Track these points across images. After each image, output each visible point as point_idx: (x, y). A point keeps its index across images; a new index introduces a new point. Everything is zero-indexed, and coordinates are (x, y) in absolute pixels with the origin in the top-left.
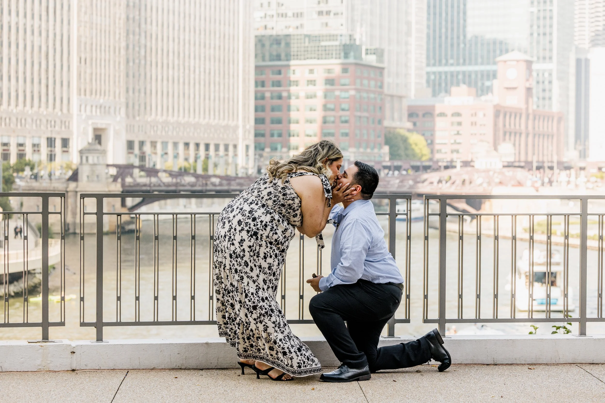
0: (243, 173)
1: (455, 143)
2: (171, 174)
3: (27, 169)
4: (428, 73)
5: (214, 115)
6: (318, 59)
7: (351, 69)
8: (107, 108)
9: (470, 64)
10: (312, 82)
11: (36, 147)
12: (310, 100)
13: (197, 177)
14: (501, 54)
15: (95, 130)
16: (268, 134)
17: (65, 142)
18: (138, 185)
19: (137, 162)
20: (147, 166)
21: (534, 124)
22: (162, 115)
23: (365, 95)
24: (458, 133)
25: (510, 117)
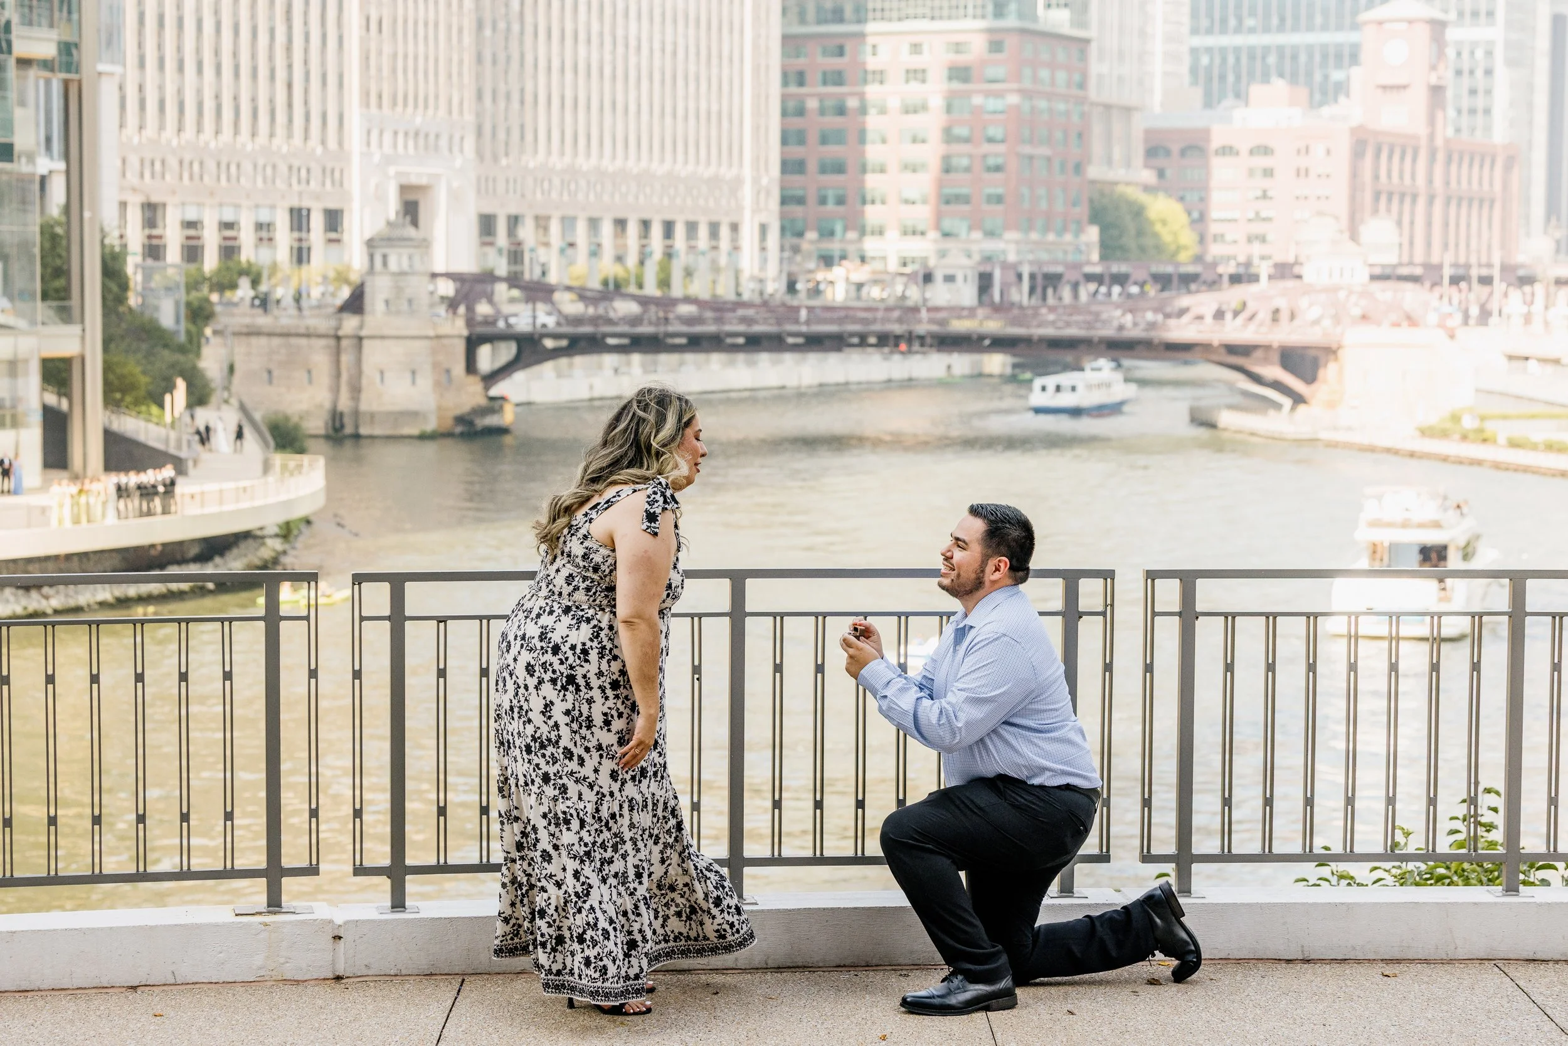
0: (753, 291)
1: (1258, 218)
2: (582, 295)
3: (244, 283)
4: (1194, 52)
5: (686, 153)
6: (933, 18)
7: (1011, 42)
8: (432, 137)
9: (1295, 29)
10: (917, 74)
11: (264, 229)
12: (912, 117)
13: (645, 301)
14: (1371, 4)
15: (404, 189)
16: (812, 199)
17: (333, 220)
19: (502, 268)
20: (527, 276)
21: (1447, 173)
22: (562, 153)
23: (1042, 104)
24: (1265, 196)
25: (1390, 157)
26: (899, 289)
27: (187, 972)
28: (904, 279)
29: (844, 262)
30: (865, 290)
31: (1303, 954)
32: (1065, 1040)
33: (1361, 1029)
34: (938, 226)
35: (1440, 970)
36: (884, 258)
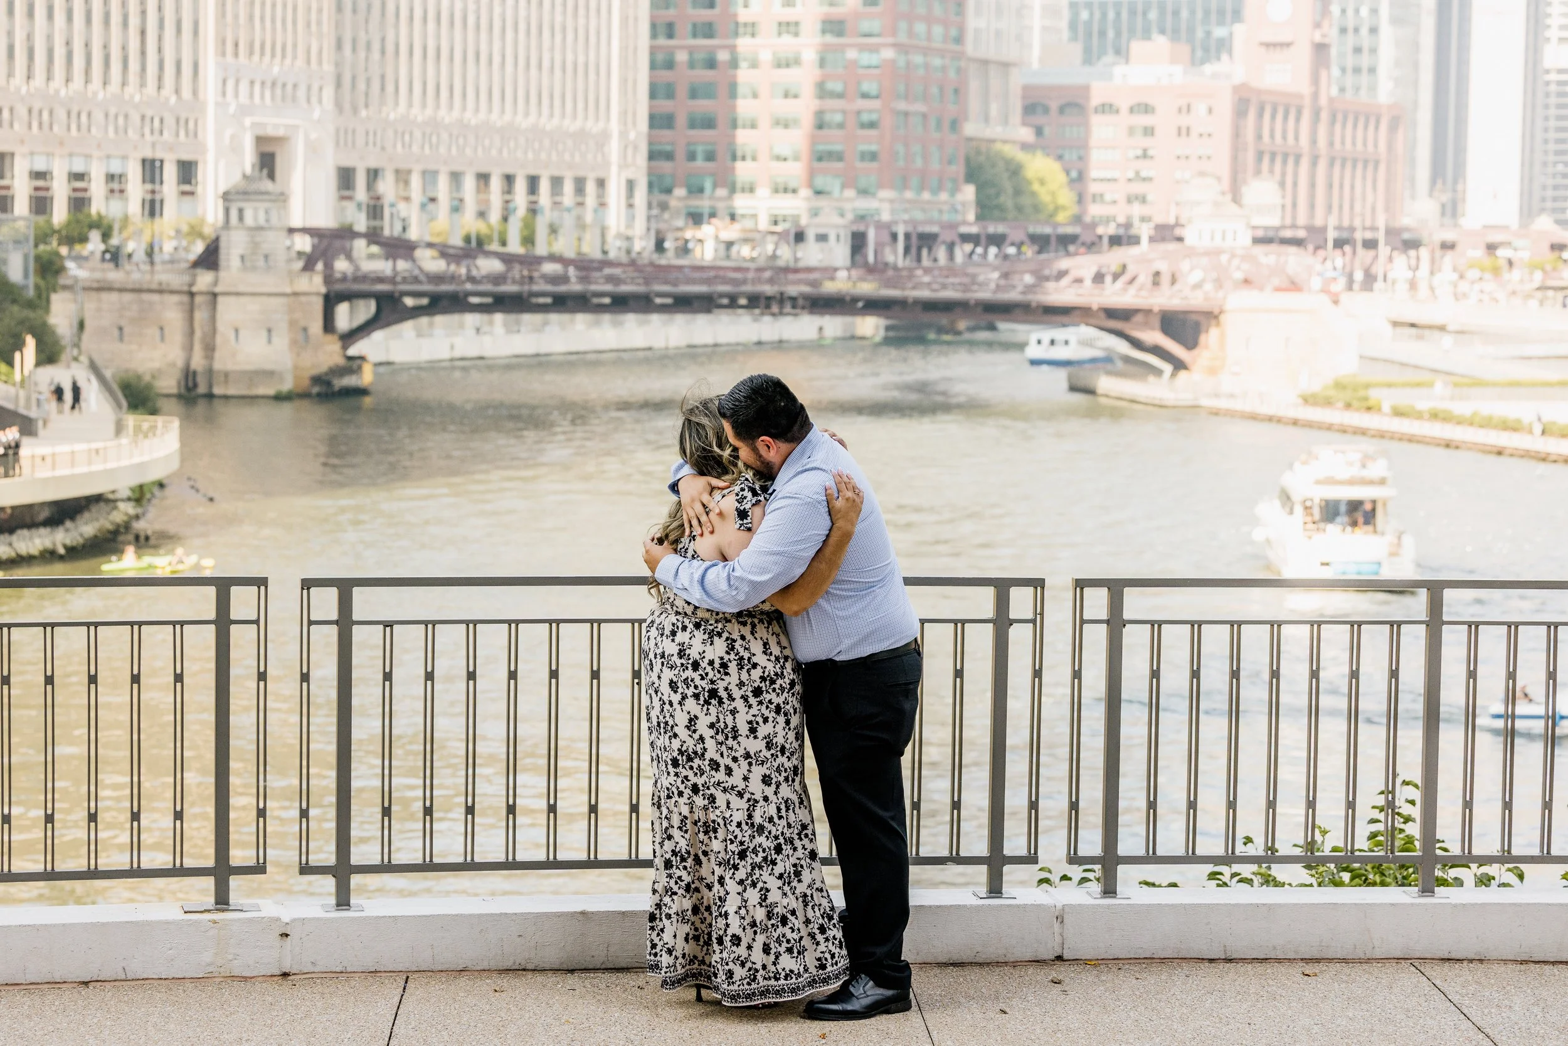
0: (620, 249)
1: (1138, 178)
2: (444, 252)
3: (95, 236)
4: (1074, 6)
5: (551, 106)
8: (289, 88)
10: (789, 27)
11: (115, 181)
12: (784, 72)
13: (508, 260)
15: (260, 140)
16: (680, 154)
17: (187, 171)
18: (365, 278)
19: (361, 224)
20: (387, 232)
21: (1331, 134)
22: (424, 105)
23: (918, 59)
24: (1145, 155)
25: (1273, 117)
26: (770, 248)
27: (137, 968)
28: (775, 238)
29: (714, 220)
30: (734, 249)
31: (1226, 953)
32: (999, 1038)
33: (1285, 1027)
34: (810, 184)
35: (1357, 970)
36: (754, 216)
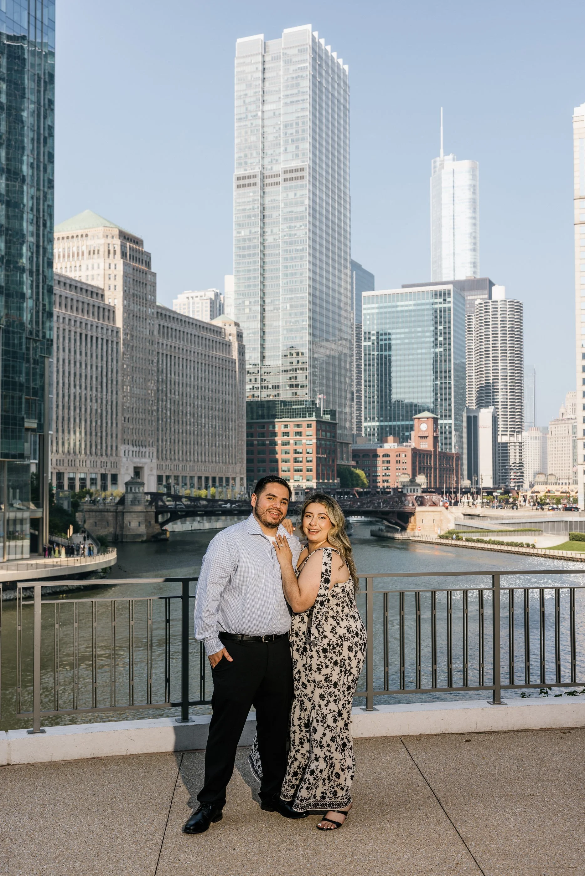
0: (239, 497)
1: (385, 475)
2: (190, 499)
3: (88, 496)
4: (365, 427)
6: (291, 417)
7: (313, 424)
9: (394, 421)
10: (286, 434)
11: (93, 481)
12: (285, 446)
13: (208, 501)
14: (416, 414)
15: (135, 468)
16: (256, 470)
17: (115, 478)
18: (167, 507)
20: (173, 493)
21: (440, 462)
23: (323, 442)
24: (387, 469)
25: (423, 457)
